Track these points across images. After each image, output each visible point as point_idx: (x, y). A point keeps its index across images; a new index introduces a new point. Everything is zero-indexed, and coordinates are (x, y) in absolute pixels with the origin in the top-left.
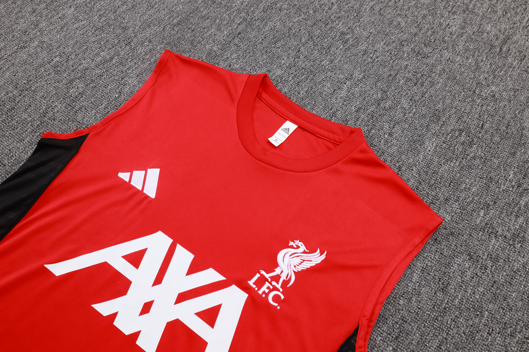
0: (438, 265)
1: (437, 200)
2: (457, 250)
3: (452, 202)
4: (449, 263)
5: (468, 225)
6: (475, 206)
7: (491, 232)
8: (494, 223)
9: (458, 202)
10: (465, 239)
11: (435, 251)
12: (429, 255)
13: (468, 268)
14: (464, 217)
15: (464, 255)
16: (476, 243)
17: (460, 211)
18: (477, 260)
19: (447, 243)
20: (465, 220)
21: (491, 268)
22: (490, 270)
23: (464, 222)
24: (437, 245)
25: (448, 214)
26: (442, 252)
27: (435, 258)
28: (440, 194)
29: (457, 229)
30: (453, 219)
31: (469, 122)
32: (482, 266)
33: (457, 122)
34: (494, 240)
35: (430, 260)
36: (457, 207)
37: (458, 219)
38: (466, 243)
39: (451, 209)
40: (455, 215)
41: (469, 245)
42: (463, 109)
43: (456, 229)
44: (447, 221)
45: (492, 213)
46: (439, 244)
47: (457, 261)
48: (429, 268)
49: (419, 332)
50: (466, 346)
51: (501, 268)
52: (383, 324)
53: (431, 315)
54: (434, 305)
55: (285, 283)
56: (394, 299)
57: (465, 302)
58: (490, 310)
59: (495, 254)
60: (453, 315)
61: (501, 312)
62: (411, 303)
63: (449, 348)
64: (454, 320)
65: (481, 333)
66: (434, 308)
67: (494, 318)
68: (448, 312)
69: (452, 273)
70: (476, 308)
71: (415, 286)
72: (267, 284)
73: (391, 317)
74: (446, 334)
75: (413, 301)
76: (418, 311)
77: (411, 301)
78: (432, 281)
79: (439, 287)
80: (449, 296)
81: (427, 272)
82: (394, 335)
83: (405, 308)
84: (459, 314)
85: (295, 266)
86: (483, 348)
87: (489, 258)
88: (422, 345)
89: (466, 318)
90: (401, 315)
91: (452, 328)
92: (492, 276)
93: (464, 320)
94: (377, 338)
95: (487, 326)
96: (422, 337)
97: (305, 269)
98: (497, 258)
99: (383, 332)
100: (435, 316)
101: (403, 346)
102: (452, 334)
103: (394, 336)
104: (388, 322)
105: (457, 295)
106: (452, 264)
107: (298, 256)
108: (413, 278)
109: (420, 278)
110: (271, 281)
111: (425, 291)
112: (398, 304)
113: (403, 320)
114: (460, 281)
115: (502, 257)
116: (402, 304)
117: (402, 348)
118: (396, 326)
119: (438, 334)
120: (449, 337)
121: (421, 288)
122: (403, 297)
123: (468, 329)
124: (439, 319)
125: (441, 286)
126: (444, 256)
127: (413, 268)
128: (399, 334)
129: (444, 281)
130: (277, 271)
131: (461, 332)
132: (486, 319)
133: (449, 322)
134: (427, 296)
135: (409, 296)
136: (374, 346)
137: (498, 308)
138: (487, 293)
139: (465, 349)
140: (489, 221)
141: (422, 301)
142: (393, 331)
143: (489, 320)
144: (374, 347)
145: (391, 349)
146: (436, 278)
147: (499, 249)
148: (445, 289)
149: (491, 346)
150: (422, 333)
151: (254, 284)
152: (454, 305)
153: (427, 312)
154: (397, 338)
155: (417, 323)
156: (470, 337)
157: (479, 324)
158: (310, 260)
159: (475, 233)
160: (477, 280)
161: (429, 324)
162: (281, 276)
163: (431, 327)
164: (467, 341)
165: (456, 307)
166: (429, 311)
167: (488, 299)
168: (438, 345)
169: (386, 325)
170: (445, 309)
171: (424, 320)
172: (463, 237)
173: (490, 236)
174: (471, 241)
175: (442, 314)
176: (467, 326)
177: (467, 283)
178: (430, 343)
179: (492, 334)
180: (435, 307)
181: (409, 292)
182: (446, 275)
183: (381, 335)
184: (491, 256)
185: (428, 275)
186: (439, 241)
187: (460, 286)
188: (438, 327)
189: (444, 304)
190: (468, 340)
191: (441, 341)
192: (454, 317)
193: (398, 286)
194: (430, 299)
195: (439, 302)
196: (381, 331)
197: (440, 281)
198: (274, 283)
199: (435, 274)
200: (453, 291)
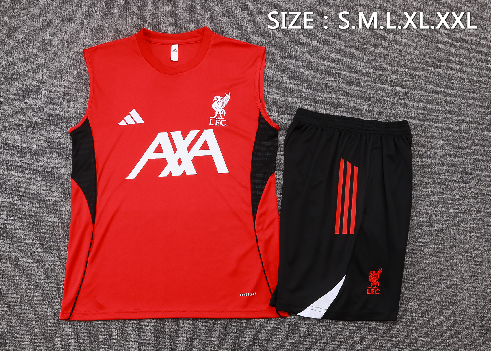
31: (332, 85)
33: (327, 89)
42: (325, 79)
85: (222, 107)
107: (220, 102)
158: (226, 100)
162: (219, 114)
198: (219, 118)
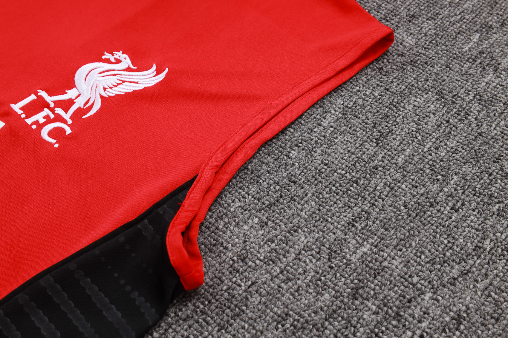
0: (376, 104)
1: (396, 15)
2: (416, 85)
3: (422, 21)
4: (398, 103)
5: (445, 52)
6: (463, 26)
7: (488, 64)
8: (494, 52)
9: (433, 20)
10: (435, 71)
11: (375, 86)
12: (361, 89)
13: (434, 111)
14: (440, 41)
15: (430, 93)
16: (456, 77)
17: (434, 31)
18: (453, 102)
19: (401, 74)
20: (441, 45)
21: (477, 114)
22: (474, 117)
23: (439, 48)
24: (380, 76)
25: (412, 36)
26: (388, 87)
27: (373, 95)
28: (402, 8)
29: (424, 57)
30: (419, 43)
32: (460, 109)
34: (491, 75)
35: (363, 97)
36: (430, 27)
37: (427, 43)
38: (436, 76)
39: (419, 29)
40: (424, 38)
41: (442, 79)
43: (421, 57)
44: (407, 45)
45: (494, 39)
46: (385, 75)
47: (415, 101)
48: (359, 107)
49: (317, 200)
50: (403, 225)
51: (497, 114)
52: (251, 183)
53: (346, 175)
54: (356, 162)
55: (80, 112)
56: (280, 149)
57: (416, 160)
58: (463, 174)
59: (489, 94)
60: (389, 178)
61: (485, 178)
62: (312, 156)
63: (370, 227)
64: (390, 185)
65: (438, 207)
66: (354, 165)
67: (469, 186)
68: (380, 173)
69: (401, 117)
70: (436, 170)
71: (326, 133)
72: (46, 112)
73: (268, 174)
74: (369, 205)
75: (315, 152)
76: (323, 168)
77: (313, 153)
78: (360, 126)
79: (372, 135)
80: (388, 150)
81: (354, 112)
82: (267, 200)
83: (299, 163)
84: (402, 177)
85: (105, 89)
86: (438, 231)
87: (475, 100)
88: (318, 218)
89: (414, 183)
90: (288, 172)
91: (384, 197)
92: (478, 125)
93: (408, 186)
94: (232, 204)
95: (453, 197)
96: (321, 208)
97: (123, 93)
98: (491, 101)
99: (246, 196)
100: (354, 177)
101: (281, 218)
102: (380, 205)
103: (267, 203)
104: (261, 181)
105: (403, 150)
106: (402, 104)
107: (115, 75)
108: (325, 121)
109: (337, 120)
110: (55, 107)
111: (342, 140)
112: (286, 156)
113: (290, 180)
114: (413, 129)
115: (502, 99)
116: (293, 157)
117: (278, 221)
118: (275, 188)
119: (353, 205)
120: (373, 210)
121: (335, 136)
122: (299, 147)
123: (415, 200)
124: (361, 182)
125: (375, 134)
126: (391, 92)
127: (327, 106)
128: (278, 201)
129: (383, 128)
130: (71, 94)
131: (400, 203)
132: (453, 186)
133: (378, 188)
134: (345, 147)
135: (310, 146)
136: (224, 214)
137: (479, 171)
138: (463, 149)
139: (402, 229)
140: (487, 48)
141: (333, 154)
142: (268, 195)
143: (459, 188)
144: (224, 216)
145: (256, 222)
146: (369, 122)
147: (498, 88)
148: (381, 139)
149: (455, 229)
150: (322, 202)
151: (21, 109)
152: (394, 163)
153: (339, 171)
154: (270, 205)
155: (316, 185)
156: (415, 211)
157: (438, 194)
158: (136, 81)
159: (456, 65)
160: (448, 129)
161: (340, 188)
162: (74, 101)
163: (341, 193)
164: (407, 218)
165: (397, 166)
166: (343, 170)
167: (463, 158)
168: (350, 220)
169: (255, 186)
170: (377, 169)
171: (331, 183)
172: (432, 69)
173: (484, 68)
174: (447, 74)
175: (368, 176)
176: (414, 196)
177: (427, 133)
178: (335, 217)
179: (460, 210)
180: (357, 164)
181: (312, 140)
182: (388, 119)
183: (242, 199)
184: (480, 96)
185: (354, 118)
186: (387, 72)
187: (413, 137)
188: (356, 195)
189: (376, 162)
190: (410, 216)
191: (356, 215)
192: (391, 181)
193: (292, 130)
194: (349, 152)
195: (367, 157)
196: (244, 193)
197: (374, 127)
198: (59, 111)
199: (367, 117)
200: (398, 143)
